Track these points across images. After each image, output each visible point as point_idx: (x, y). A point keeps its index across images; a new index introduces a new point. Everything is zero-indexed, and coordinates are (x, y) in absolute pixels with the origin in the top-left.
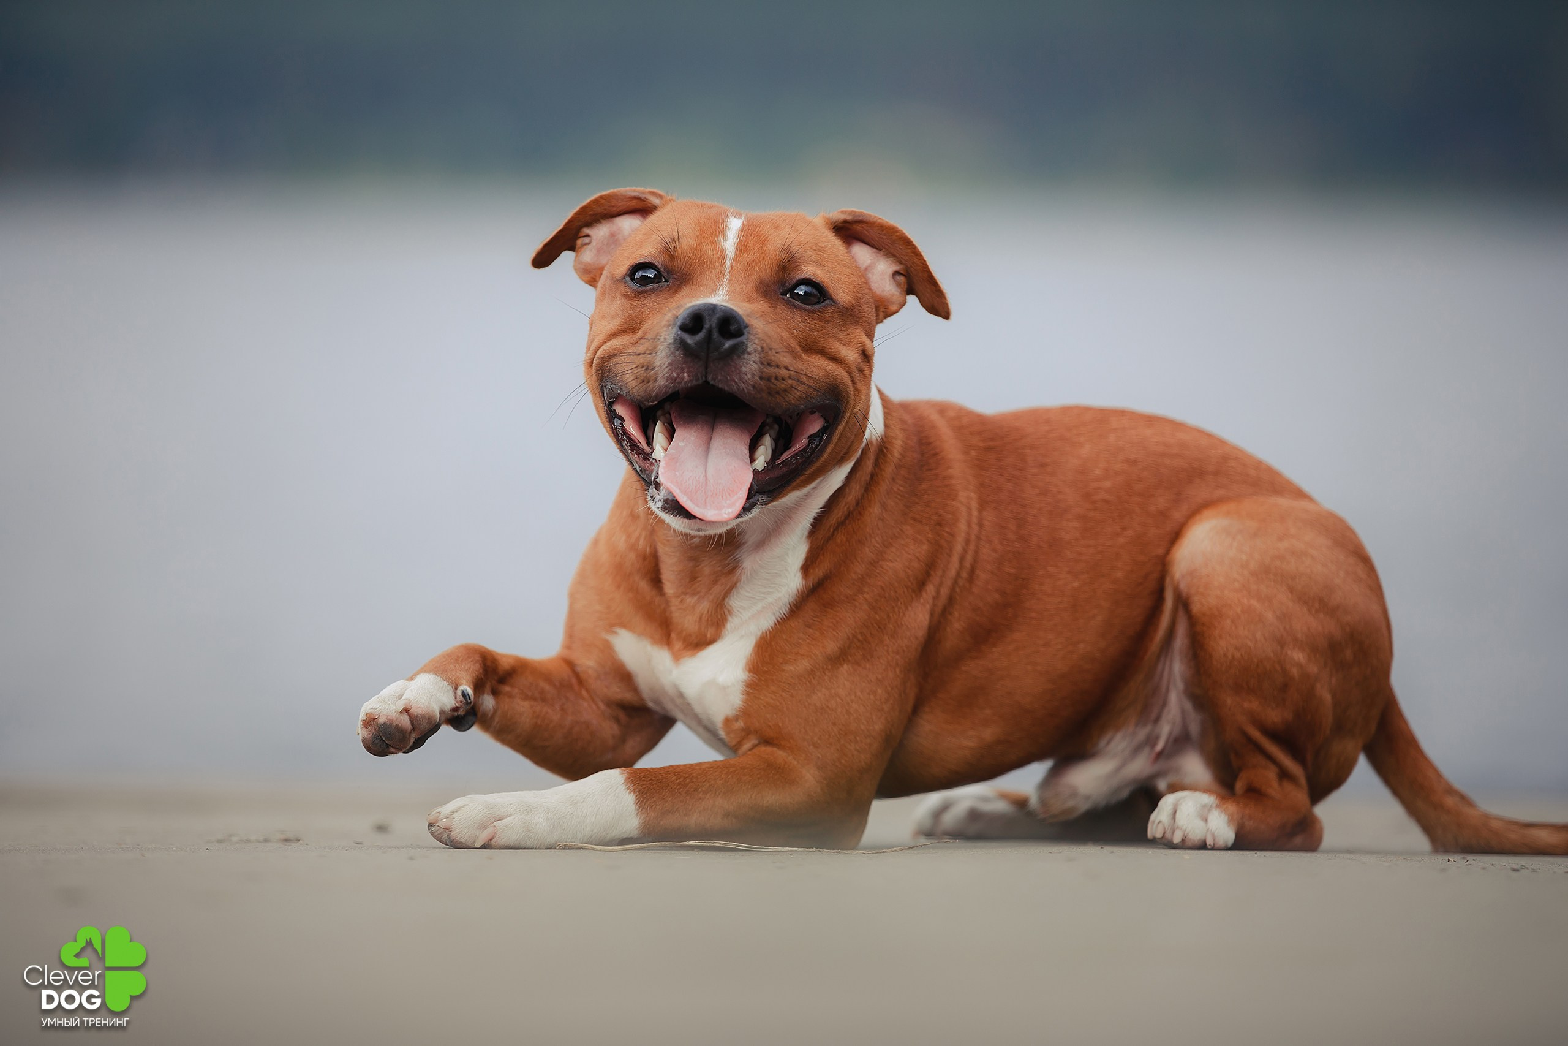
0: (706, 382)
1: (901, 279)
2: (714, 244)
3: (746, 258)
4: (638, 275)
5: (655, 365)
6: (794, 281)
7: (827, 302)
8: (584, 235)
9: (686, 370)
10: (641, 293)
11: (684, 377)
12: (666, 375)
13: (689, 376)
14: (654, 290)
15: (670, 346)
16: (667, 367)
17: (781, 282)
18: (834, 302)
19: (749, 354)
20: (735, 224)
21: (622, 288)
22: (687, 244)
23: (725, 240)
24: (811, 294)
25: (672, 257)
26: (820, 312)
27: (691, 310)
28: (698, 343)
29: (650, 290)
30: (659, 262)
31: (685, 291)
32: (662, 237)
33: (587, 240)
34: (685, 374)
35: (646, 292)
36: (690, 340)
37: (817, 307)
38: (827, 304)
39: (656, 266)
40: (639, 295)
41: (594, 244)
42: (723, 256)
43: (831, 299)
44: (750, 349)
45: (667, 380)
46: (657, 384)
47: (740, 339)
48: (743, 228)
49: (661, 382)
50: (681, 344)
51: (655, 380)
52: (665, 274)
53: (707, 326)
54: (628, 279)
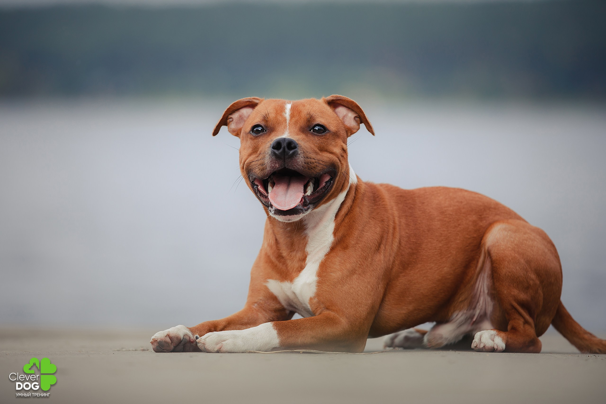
0: (285, 168)
1: (358, 119)
2: (281, 115)
3: (294, 120)
4: (255, 130)
5: (265, 163)
6: (313, 125)
7: (327, 131)
8: (230, 118)
9: (277, 163)
10: (257, 137)
11: (277, 166)
12: (270, 166)
13: (278, 165)
14: (261, 135)
15: (270, 155)
16: (270, 163)
17: (309, 126)
18: (329, 131)
19: (299, 154)
20: (288, 107)
21: (250, 136)
22: (272, 116)
23: (286, 113)
24: (320, 129)
25: (267, 121)
26: (324, 136)
27: (276, 141)
28: (281, 153)
29: (260, 135)
30: (262, 124)
31: (273, 134)
32: (262, 114)
33: (231, 120)
34: (277, 165)
35: (259, 136)
36: (277, 152)
37: (323, 134)
38: (327, 133)
39: (261, 125)
40: (256, 137)
41: (234, 120)
42: (285, 120)
43: (328, 130)
44: (299, 152)
45: (270, 168)
46: (267, 170)
47: (295, 150)
48: (292, 108)
49: (268, 169)
50: (274, 154)
51: (266, 169)
52: (265, 128)
53: (283, 146)
54: (251, 132)
